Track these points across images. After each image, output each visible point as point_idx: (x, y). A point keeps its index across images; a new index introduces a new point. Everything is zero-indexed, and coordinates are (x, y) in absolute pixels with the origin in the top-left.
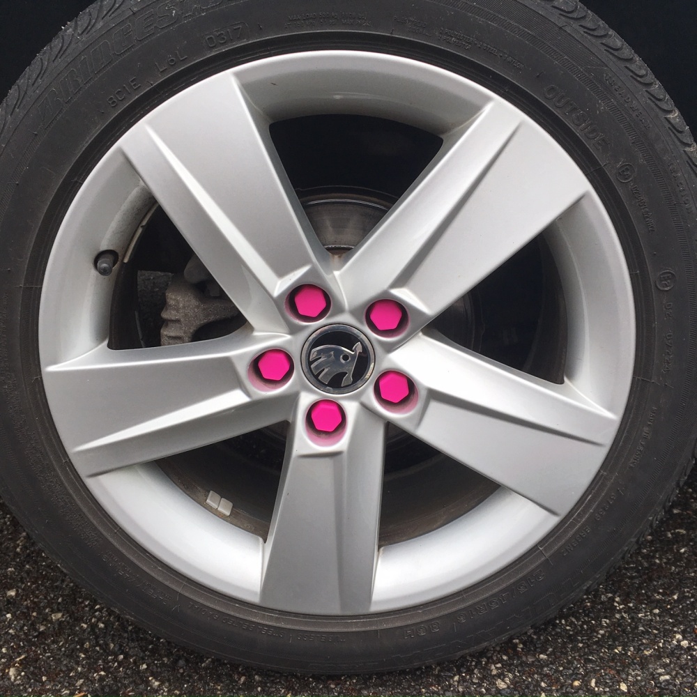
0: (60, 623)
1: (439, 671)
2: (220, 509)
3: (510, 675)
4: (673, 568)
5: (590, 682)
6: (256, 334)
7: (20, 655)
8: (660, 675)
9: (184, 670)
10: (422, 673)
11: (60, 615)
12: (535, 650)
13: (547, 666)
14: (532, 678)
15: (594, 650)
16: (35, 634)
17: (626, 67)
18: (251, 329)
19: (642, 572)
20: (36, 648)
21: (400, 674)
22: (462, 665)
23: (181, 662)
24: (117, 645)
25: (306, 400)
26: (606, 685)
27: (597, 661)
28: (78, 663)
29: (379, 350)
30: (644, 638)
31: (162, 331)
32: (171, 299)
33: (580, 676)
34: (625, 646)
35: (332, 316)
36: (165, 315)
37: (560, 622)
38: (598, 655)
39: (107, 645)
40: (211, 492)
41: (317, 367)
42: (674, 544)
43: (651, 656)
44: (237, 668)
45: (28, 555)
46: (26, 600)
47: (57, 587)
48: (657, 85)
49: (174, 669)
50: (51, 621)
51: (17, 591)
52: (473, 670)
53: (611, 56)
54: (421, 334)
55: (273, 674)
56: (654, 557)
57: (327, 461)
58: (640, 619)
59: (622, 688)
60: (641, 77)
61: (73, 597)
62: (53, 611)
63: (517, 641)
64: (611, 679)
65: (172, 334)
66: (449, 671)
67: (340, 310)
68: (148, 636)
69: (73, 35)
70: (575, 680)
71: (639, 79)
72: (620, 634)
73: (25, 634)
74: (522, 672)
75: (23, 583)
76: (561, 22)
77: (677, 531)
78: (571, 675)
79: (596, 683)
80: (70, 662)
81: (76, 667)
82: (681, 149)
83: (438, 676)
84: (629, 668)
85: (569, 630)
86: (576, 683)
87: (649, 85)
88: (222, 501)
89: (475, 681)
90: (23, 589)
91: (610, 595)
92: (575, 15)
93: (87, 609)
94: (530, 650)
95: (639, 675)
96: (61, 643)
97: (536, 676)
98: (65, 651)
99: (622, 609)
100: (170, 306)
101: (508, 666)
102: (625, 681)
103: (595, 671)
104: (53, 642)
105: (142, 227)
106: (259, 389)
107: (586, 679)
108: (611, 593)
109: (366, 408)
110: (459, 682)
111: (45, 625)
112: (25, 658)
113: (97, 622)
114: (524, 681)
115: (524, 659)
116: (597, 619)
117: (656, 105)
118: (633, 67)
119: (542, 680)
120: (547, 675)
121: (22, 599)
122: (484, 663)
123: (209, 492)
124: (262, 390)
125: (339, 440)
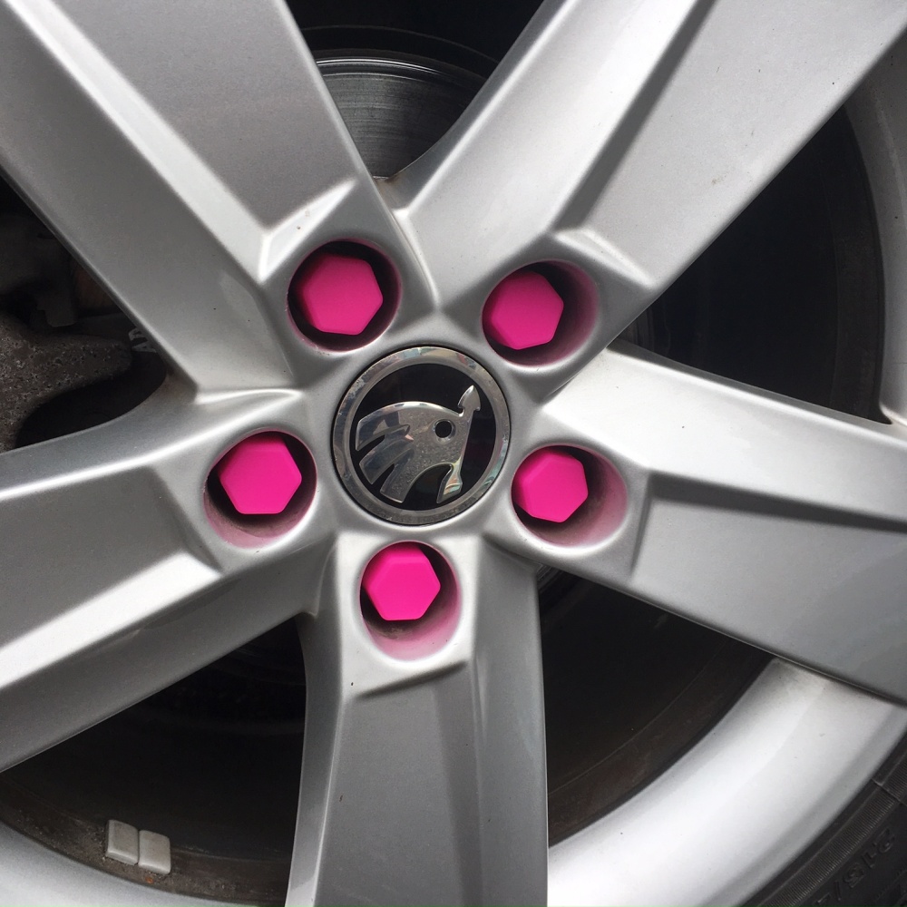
2: (144, 863)
6: (202, 399)
18: (190, 387)
25: (353, 551)
29: (518, 397)
35: (401, 325)
40: (112, 823)
41: (374, 465)
67: (422, 308)
88: (142, 839)
106: (235, 543)
109: (499, 551)
123: (105, 824)
124: (247, 545)
125: (447, 640)
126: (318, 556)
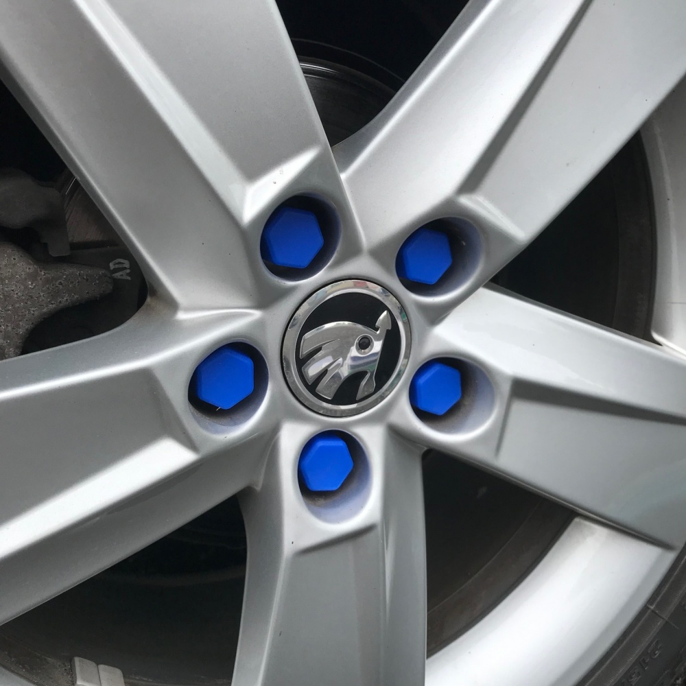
6: (182, 316)
25: (292, 438)
29: (419, 322)
40: (77, 660)
88: (101, 672)
106: (209, 431)
109: (399, 437)
125: (362, 507)
126: (266, 442)
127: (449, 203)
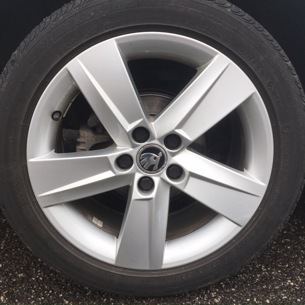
0: (23, 278)
1: (190, 295)
2: (98, 224)
3: (220, 297)
4: (285, 254)
5: (254, 299)
6: (118, 148)
7: (5, 291)
8: (283, 296)
9: (79, 296)
10: (183, 296)
11: (22, 275)
12: (230, 287)
13: (235, 293)
14: (230, 298)
15: (255, 287)
16: (12, 282)
17: (271, 43)
18: (116, 146)
19: (272, 256)
20: (12, 288)
21: (173, 297)
22: (199, 293)
23: (78, 293)
24: (49, 287)
25: (138, 176)
26: (260, 300)
27: (256, 291)
28: (31, 294)
29: (169, 155)
30: (275, 282)
31: (77, 147)
32: (82, 133)
33: (250, 297)
34: (267, 285)
35: (150, 140)
36: (79, 140)
37: (240, 276)
38: (256, 289)
39: (44, 287)
40: (94, 217)
41: (143, 162)
42: (285, 245)
43: (278, 289)
44: (102, 296)
45: (6, 250)
46: (6, 269)
47: (20, 263)
48: (283, 51)
49: (74, 296)
50: (18, 277)
51: (2, 265)
52: (204, 295)
53: (265, 39)
54: (186, 149)
55: (118, 298)
56: (277, 250)
57: (146, 202)
58: (273, 274)
59: (267, 301)
60: (276, 47)
61: (28, 267)
62: (19, 273)
63: (222, 283)
64: (262, 298)
65: (81, 148)
66: (194, 295)
67: (154, 138)
68: (62, 283)
69: (49, 21)
70: (248, 298)
71: (275, 48)
72: (265, 280)
73: (7, 282)
74: (225, 296)
75: (5, 261)
76: (246, 24)
77: (286, 240)
78: (246, 297)
79: (256, 300)
80: (28, 294)
81: (31, 296)
82: (292, 76)
83: (189, 298)
84: (270, 294)
85: (244, 279)
86: (248, 300)
87: (279, 50)
88: (98, 221)
89: (205, 299)
90: (5, 264)
91: (260, 265)
92: (251, 22)
93: (34, 272)
94: (228, 287)
95: (274, 297)
96: (23, 286)
97: (231, 297)
98: (25, 289)
99: (265, 270)
100: (81, 136)
101: (219, 294)
102: (268, 299)
103: (256, 295)
104: (20, 286)
105: (72, 102)
107: (252, 298)
108: (260, 264)
109: (163, 180)
110: (198, 300)
111: (16, 279)
112: (8, 292)
113: (39, 277)
114: (226, 299)
115: (226, 290)
116: (255, 274)
117: (282, 58)
118: (273, 43)
119: (234, 299)
120: (235, 297)
121: (4, 268)
122: (209, 292)
123: (93, 217)
124: (120, 171)
125: (151, 193)
126: (132, 176)
127: (173, 131)
